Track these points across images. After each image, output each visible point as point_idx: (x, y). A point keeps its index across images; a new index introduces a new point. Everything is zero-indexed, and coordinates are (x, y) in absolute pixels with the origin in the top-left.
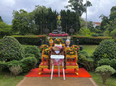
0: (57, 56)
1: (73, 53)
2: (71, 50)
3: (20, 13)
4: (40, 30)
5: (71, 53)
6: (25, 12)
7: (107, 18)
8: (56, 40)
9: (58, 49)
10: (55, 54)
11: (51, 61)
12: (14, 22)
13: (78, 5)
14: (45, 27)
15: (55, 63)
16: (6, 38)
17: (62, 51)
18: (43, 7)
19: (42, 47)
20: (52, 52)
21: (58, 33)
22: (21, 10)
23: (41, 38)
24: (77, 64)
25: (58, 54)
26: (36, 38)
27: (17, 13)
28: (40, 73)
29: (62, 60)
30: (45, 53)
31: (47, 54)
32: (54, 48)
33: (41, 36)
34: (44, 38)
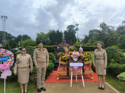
0: (76, 63)
1: (87, 59)
2: (86, 57)
3: (40, 34)
4: (52, 43)
5: (85, 59)
7: (87, 36)
8: (70, 48)
9: (76, 57)
10: (74, 62)
11: (70, 68)
14: (55, 41)
15: (74, 70)
16: (28, 47)
18: (54, 30)
19: (59, 54)
20: (70, 60)
21: (64, 44)
22: (41, 33)
23: (54, 47)
24: (91, 69)
25: (77, 62)
26: (51, 48)
27: (39, 34)
28: (58, 79)
29: (80, 68)
30: (62, 60)
31: (65, 61)
32: (72, 56)
33: (54, 46)
34: (56, 47)
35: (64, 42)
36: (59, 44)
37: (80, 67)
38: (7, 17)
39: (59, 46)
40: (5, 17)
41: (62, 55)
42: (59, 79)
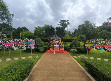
1: (62, 44)
4: (47, 35)
6: (40, 27)
7: (77, 30)
10: (56, 45)
11: (54, 47)
12: (35, 32)
13: (64, 24)
14: (49, 34)
15: (56, 48)
17: (58, 44)
18: (48, 25)
21: (55, 37)
22: (38, 27)
24: (64, 49)
27: (36, 28)
30: (52, 45)
31: (53, 45)
32: (55, 43)
33: (49, 38)
34: (50, 39)
35: (56, 35)
36: (52, 36)
37: (58, 47)
38: (13, 15)
39: (52, 38)
40: (12, 15)
41: (52, 42)
42: (51, 52)
